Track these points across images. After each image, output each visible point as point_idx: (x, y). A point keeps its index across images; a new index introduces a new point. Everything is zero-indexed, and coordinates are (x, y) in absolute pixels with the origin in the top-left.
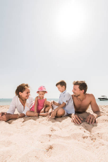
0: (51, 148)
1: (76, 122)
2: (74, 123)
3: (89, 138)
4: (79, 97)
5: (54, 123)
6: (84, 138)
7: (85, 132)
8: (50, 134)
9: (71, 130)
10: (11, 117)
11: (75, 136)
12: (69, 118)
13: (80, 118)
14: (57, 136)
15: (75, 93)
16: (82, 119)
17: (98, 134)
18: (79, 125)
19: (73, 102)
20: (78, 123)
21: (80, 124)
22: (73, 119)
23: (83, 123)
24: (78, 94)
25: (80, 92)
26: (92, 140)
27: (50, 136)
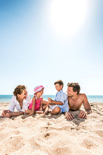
0: (48, 135)
1: (68, 119)
2: (66, 119)
3: (75, 129)
4: (73, 98)
5: (50, 119)
6: (72, 129)
7: (73, 125)
8: (47, 127)
9: (63, 124)
10: (13, 115)
11: (65, 128)
12: (63, 115)
13: (72, 115)
14: (52, 128)
15: (69, 94)
16: (74, 116)
17: (83, 126)
18: (70, 121)
19: (68, 101)
20: (70, 119)
21: (72, 120)
22: (66, 116)
23: (74, 119)
24: (72, 95)
25: (74, 93)
26: (77, 130)
27: (47, 128)
